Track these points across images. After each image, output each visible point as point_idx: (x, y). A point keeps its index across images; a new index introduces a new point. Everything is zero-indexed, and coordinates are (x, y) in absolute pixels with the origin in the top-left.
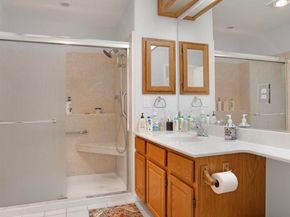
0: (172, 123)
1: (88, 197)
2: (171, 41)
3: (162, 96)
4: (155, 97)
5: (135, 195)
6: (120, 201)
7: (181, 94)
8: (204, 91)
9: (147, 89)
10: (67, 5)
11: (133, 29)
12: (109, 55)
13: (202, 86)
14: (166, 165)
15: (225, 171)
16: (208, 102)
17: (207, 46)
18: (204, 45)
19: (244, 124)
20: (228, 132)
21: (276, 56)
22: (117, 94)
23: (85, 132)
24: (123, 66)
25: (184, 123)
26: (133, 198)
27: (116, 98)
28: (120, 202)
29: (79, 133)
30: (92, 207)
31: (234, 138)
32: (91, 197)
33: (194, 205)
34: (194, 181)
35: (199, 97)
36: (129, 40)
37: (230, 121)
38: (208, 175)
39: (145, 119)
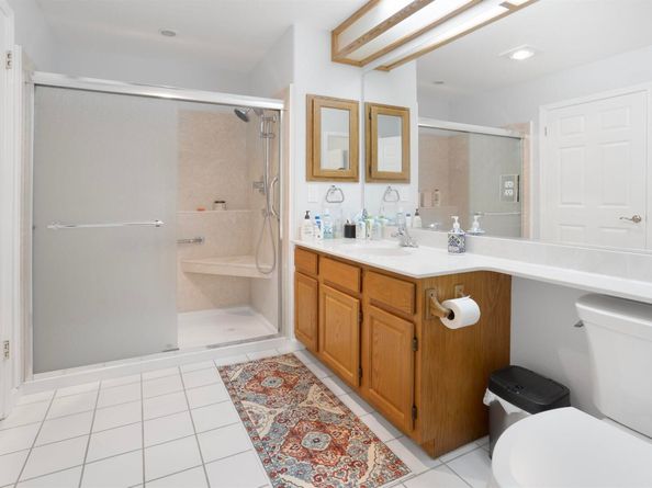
0: (354, 227)
1: (209, 347)
2: (352, 102)
3: (338, 185)
4: (327, 186)
5: (294, 340)
6: (269, 351)
7: (367, 181)
8: (402, 178)
9: (315, 173)
10: (173, 34)
12: (244, 118)
13: (400, 170)
14: (361, 290)
15: (459, 297)
16: (409, 194)
17: (408, 110)
18: (403, 109)
19: (475, 230)
20: (453, 242)
21: (506, 128)
23: (199, 240)
25: (375, 227)
26: (290, 345)
28: (270, 353)
29: (188, 241)
30: (223, 362)
31: (462, 251)
32: (215, 346)
33: (415, 346)
34: (415, 311)
35: (394, 186)
36: (283, 95)
37: (456, 225)
38: (437, 303)
39: (312, 220)
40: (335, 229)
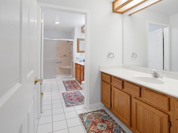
4: (81, 53)
6: (71, 79)
9: (78, 51)
11: (74, 36)
14: (80, 68)
22: (70, 52)
23: (61, 62)
24: (72, 45)
27: (70, 53)
29: (59, 63)
36: (73, 38)
39: (78, 59)
40: (82, 60)
